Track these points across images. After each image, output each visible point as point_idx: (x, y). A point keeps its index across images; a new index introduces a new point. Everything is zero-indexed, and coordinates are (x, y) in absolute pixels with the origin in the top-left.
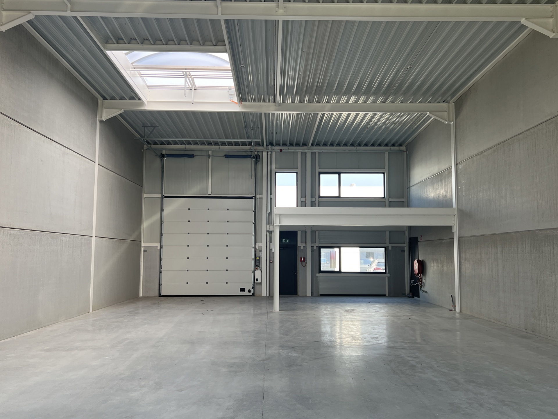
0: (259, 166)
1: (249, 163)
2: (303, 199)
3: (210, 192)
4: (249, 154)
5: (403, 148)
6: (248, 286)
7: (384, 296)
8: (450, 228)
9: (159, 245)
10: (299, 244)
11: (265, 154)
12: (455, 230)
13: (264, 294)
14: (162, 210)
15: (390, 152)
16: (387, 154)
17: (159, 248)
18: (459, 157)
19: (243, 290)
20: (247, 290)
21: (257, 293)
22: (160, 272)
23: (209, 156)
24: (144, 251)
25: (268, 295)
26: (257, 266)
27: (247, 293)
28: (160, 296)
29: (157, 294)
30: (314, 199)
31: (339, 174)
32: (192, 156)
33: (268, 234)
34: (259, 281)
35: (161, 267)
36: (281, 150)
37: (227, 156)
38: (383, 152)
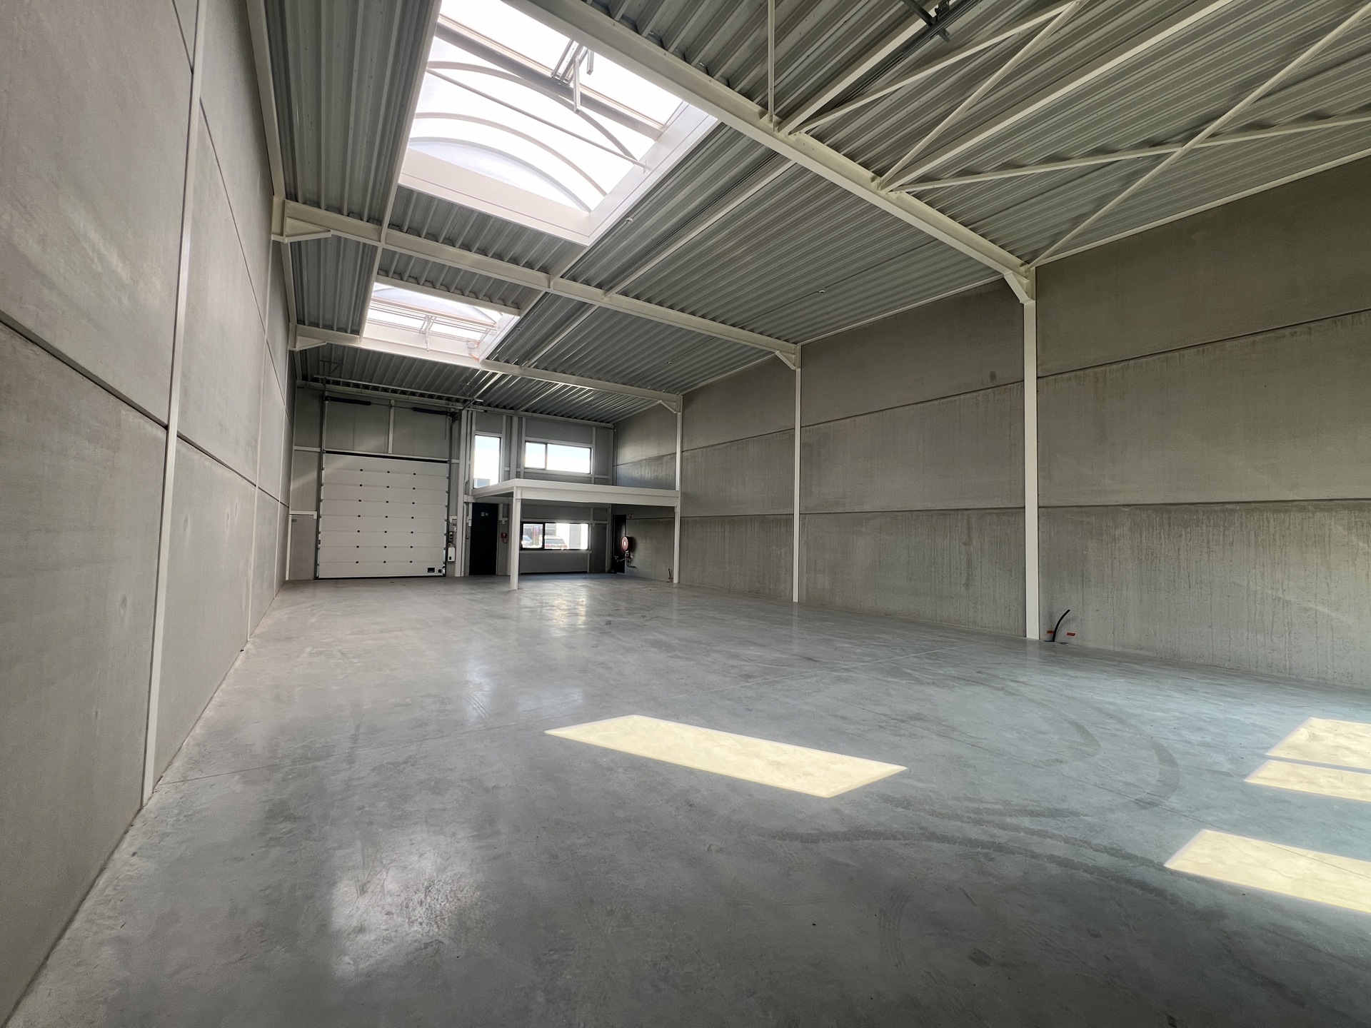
0: (455, 426)
1: (442, 422)
2: (508, 469)
3: (390, 451)
4: (444, 410)
5: (610, 425)
6: (439, 565)
7: (585, 572)
8: (673, 508)
9: (315, 514)
10: (500, 518)
11: (464, 413)
12: (678, 510)
13: (458, 574)
14: (320, 469)
15: (598, 428)
16: (594, 429)
17: (315, 517)
18: (685, 446)
19: (431, 570)
20: (436, 570)
21: (449, 573)
22: (317, 549)
23: (391, 406)
24: (293, 521)
25: (462, 575)
26: (450, 542)
27: (436, 573)
28: (316, 578)
29: (311, 576)
30: (519, 470)
31: (546, 444)
32: (368, 403)
33: (465, 505)
34: (453, 560)
35: (318, 542)
36: (486, 411)
37: (416, 409)
38: (592, 426)
